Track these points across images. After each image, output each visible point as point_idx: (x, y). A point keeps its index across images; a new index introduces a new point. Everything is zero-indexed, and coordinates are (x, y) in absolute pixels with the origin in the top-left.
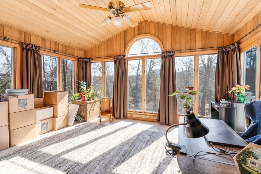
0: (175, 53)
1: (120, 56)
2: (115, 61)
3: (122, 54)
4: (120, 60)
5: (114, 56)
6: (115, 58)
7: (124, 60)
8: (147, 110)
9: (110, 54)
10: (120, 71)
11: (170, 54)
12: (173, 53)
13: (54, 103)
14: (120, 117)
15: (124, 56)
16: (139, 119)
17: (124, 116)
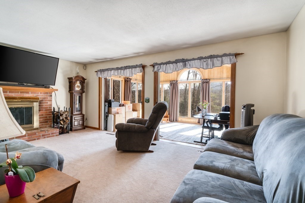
0: (210, 80)
1: (174, 81)
2: (171, 84)
3: (175, 79)
4: (174, 84)
5: (170, 81)
6: (171, 82)
7: (177, 83)
8: (191, 117)
9: (167, 79)
10: (174, 91)
11: (207, 81)
12: (209, 80)
13: (138, 109)
14: (174, 120)
15: (177, 81)
16: (186, 122)
17: (176, 120)
